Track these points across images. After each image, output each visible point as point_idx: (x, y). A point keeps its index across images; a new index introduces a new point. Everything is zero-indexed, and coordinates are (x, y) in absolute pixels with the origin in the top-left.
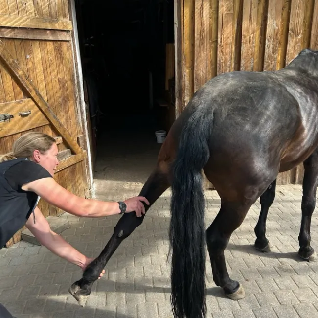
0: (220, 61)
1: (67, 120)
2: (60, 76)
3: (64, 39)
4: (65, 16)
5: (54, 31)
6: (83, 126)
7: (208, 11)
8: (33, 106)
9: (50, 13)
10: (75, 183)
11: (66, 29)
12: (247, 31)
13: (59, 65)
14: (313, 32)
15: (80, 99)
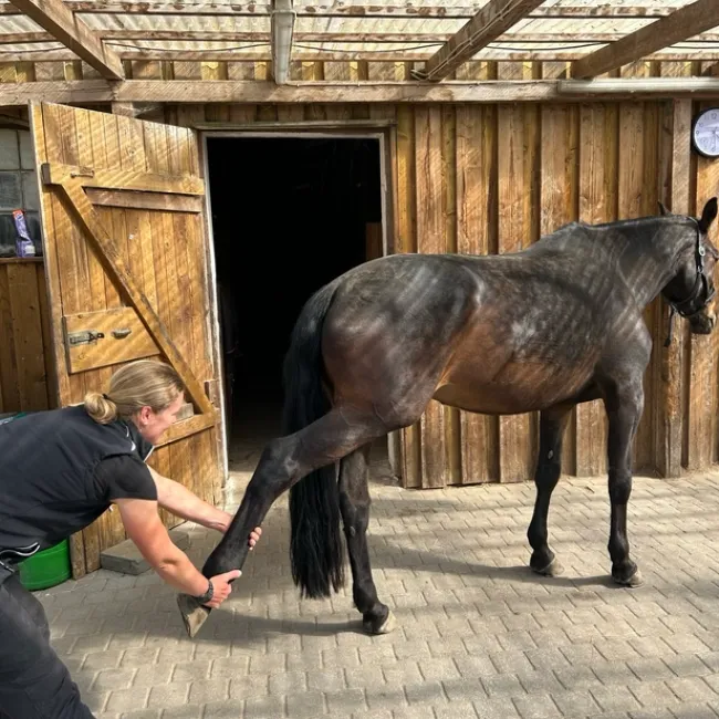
0: (462, 247)
1: (189, 349)
2: (182, 272)
3: (190, 210)
4: (192, 172)
5: (175, 195)
6: (215, 363)
7: (439, 164)
8: (135, 319)
9: (170, 167)
10: (198, 469)
11: (193, 193)
12: (507, 196)
13: (180, 254)
14: (621, 198)
15: (212, 315)
